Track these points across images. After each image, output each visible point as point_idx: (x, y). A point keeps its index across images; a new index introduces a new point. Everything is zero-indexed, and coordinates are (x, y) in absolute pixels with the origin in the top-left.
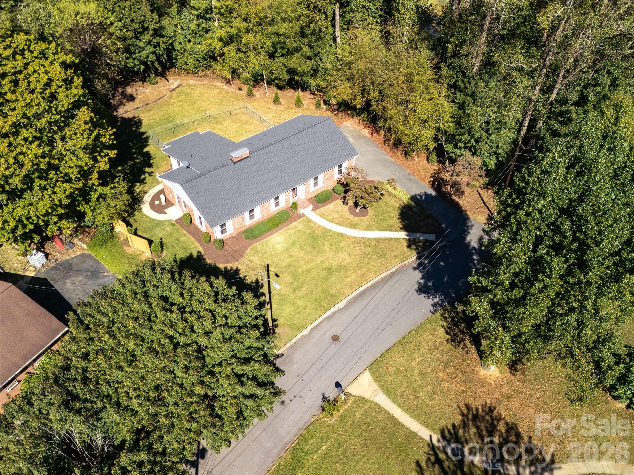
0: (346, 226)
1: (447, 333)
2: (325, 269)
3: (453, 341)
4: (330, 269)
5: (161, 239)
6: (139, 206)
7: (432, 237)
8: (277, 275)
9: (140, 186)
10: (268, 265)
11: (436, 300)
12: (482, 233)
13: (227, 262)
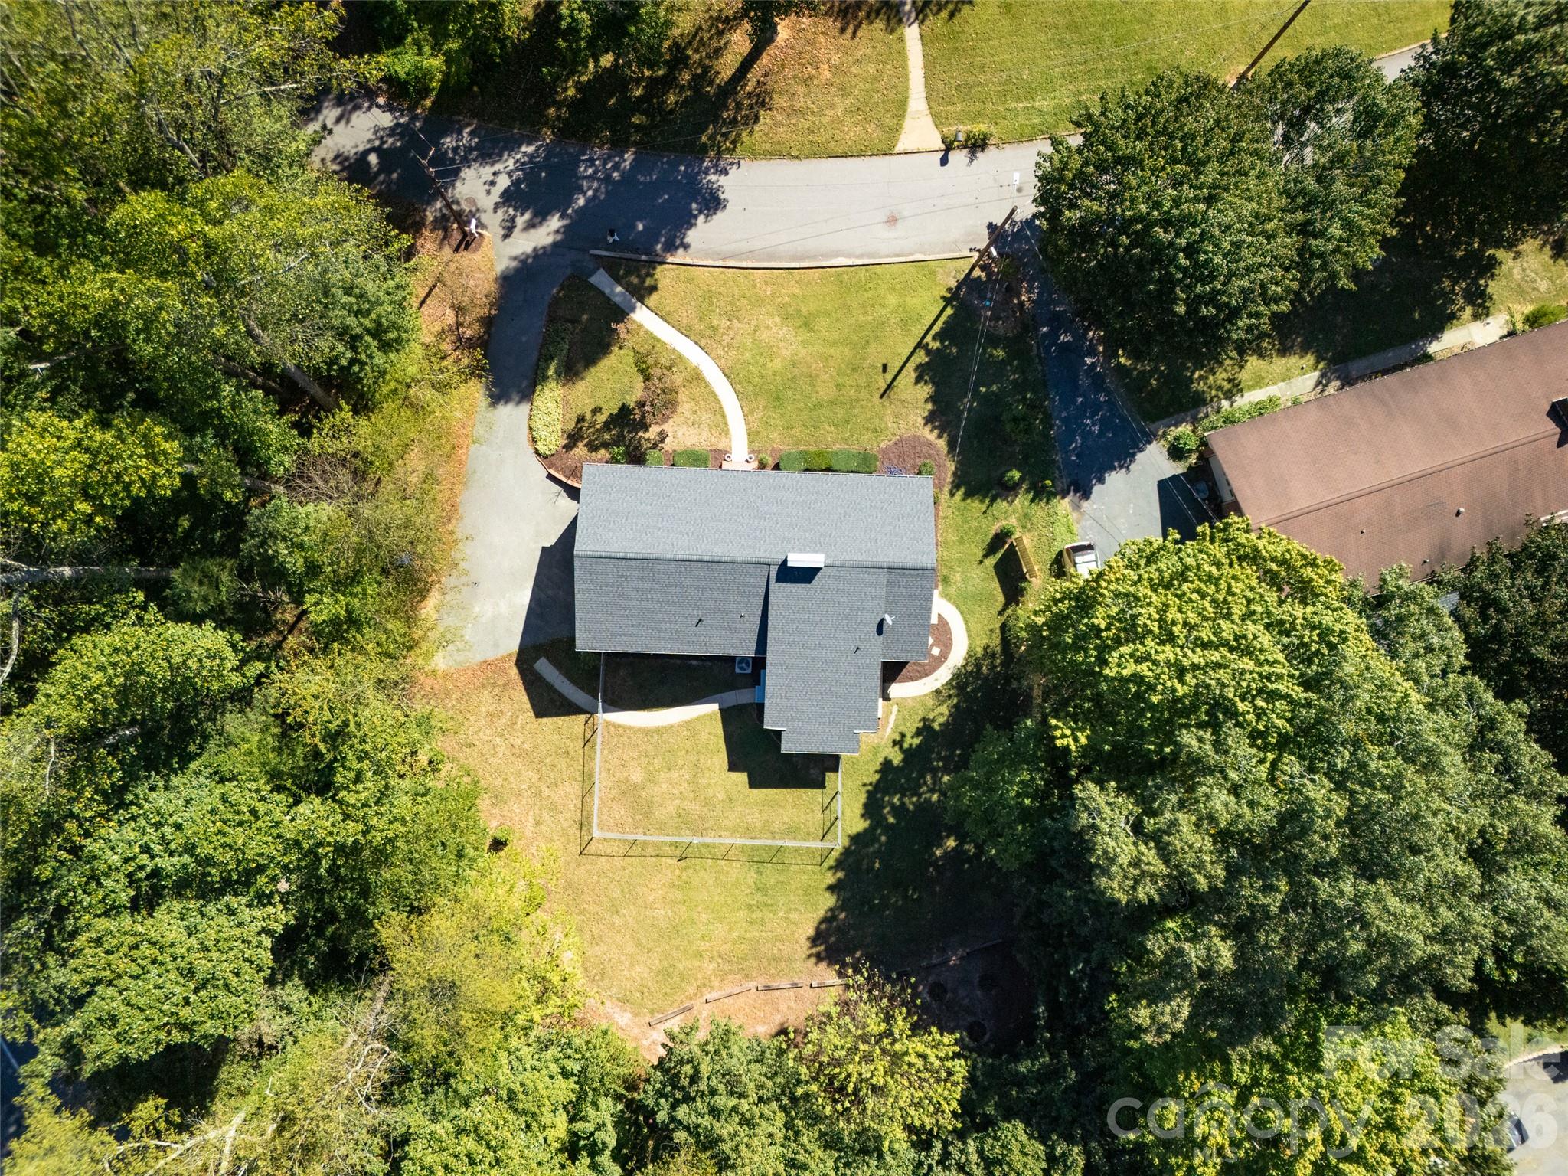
0: (707, 385)
1: (757, 119)
2: (811, 330)
3: (763, 104)
4: (806, 324)
5: (981, 562)
6: (965, 666)
7: (601, 279)
8: (885, 368)
9: (934, 720)
10: (882, 397)
11: (713, 178)
12: (516, 231)
13: (930, 445)
